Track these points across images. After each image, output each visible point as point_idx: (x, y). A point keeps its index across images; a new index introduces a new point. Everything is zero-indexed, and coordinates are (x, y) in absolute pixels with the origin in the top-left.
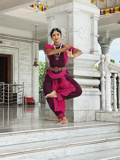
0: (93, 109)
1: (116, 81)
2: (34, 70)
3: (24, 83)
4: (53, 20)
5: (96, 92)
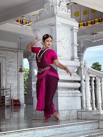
0: (75, 109)
1: (94, 84)
2: (19, 76)
3: (11, 87)
4: (39, 32)
5: (77, 94)
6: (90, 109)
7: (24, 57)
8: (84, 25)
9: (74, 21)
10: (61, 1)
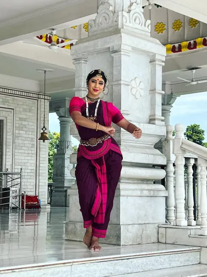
0: (154, 222)
1: (193, 172)
2: (40, 147)
3: (23, 170)
4: (85, 63)
5: (159, 192)
6: (184, 223)
7: (51, 110)
8: (174, 50)
9: (157, 44)
10: (133, 3)
